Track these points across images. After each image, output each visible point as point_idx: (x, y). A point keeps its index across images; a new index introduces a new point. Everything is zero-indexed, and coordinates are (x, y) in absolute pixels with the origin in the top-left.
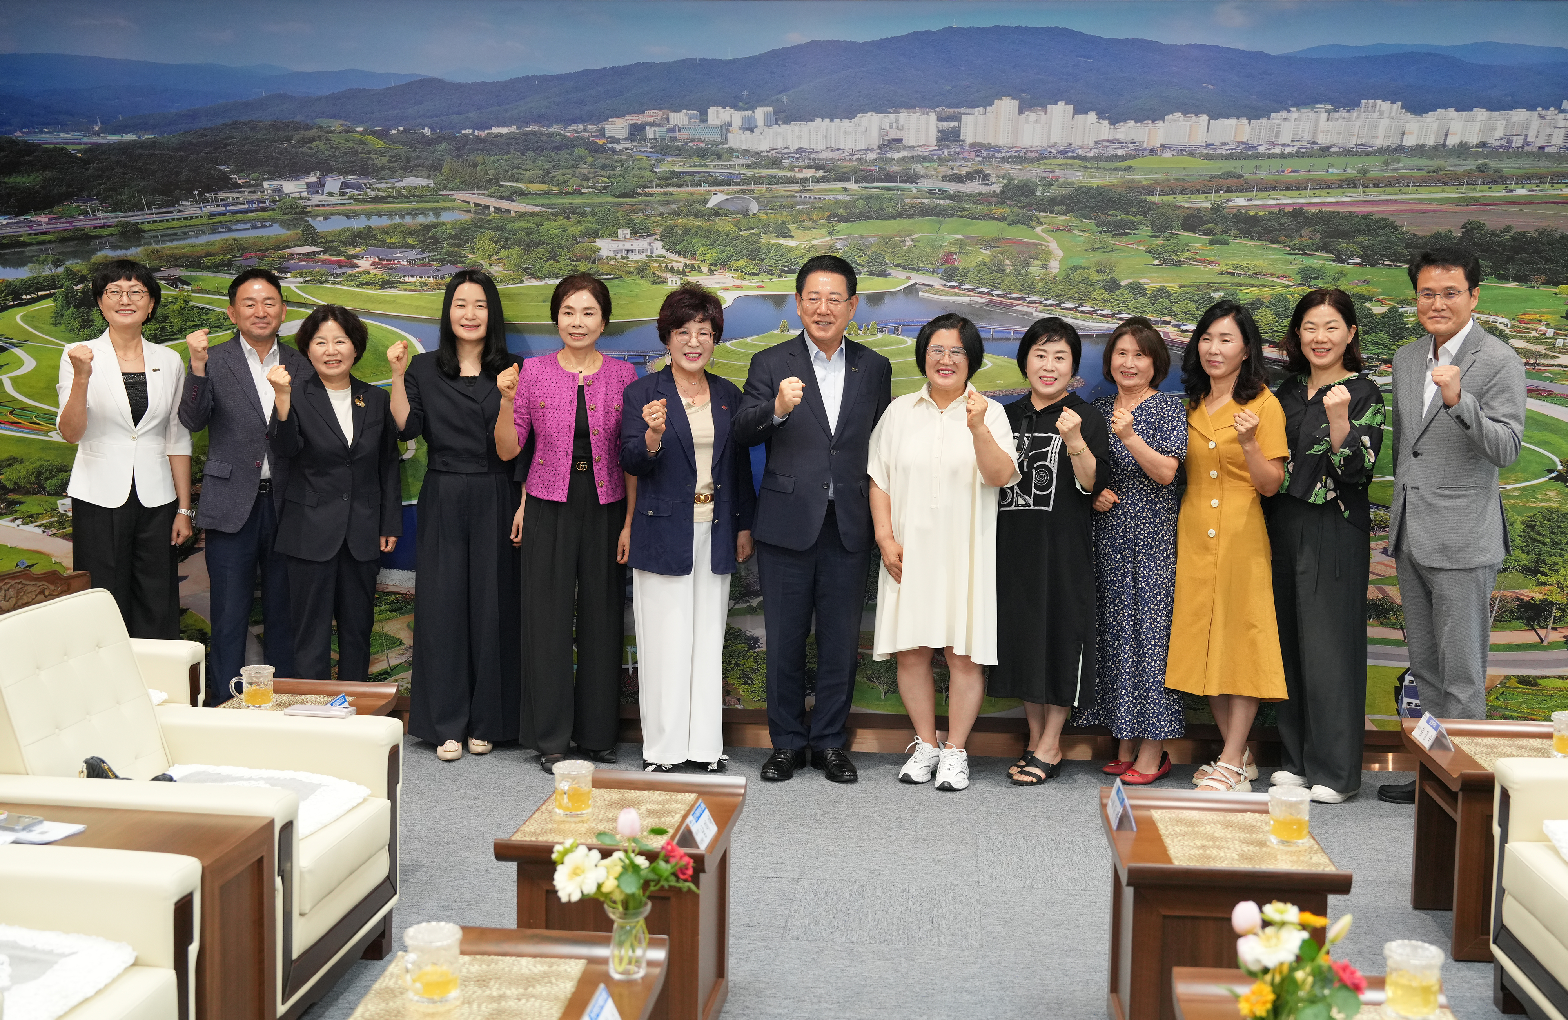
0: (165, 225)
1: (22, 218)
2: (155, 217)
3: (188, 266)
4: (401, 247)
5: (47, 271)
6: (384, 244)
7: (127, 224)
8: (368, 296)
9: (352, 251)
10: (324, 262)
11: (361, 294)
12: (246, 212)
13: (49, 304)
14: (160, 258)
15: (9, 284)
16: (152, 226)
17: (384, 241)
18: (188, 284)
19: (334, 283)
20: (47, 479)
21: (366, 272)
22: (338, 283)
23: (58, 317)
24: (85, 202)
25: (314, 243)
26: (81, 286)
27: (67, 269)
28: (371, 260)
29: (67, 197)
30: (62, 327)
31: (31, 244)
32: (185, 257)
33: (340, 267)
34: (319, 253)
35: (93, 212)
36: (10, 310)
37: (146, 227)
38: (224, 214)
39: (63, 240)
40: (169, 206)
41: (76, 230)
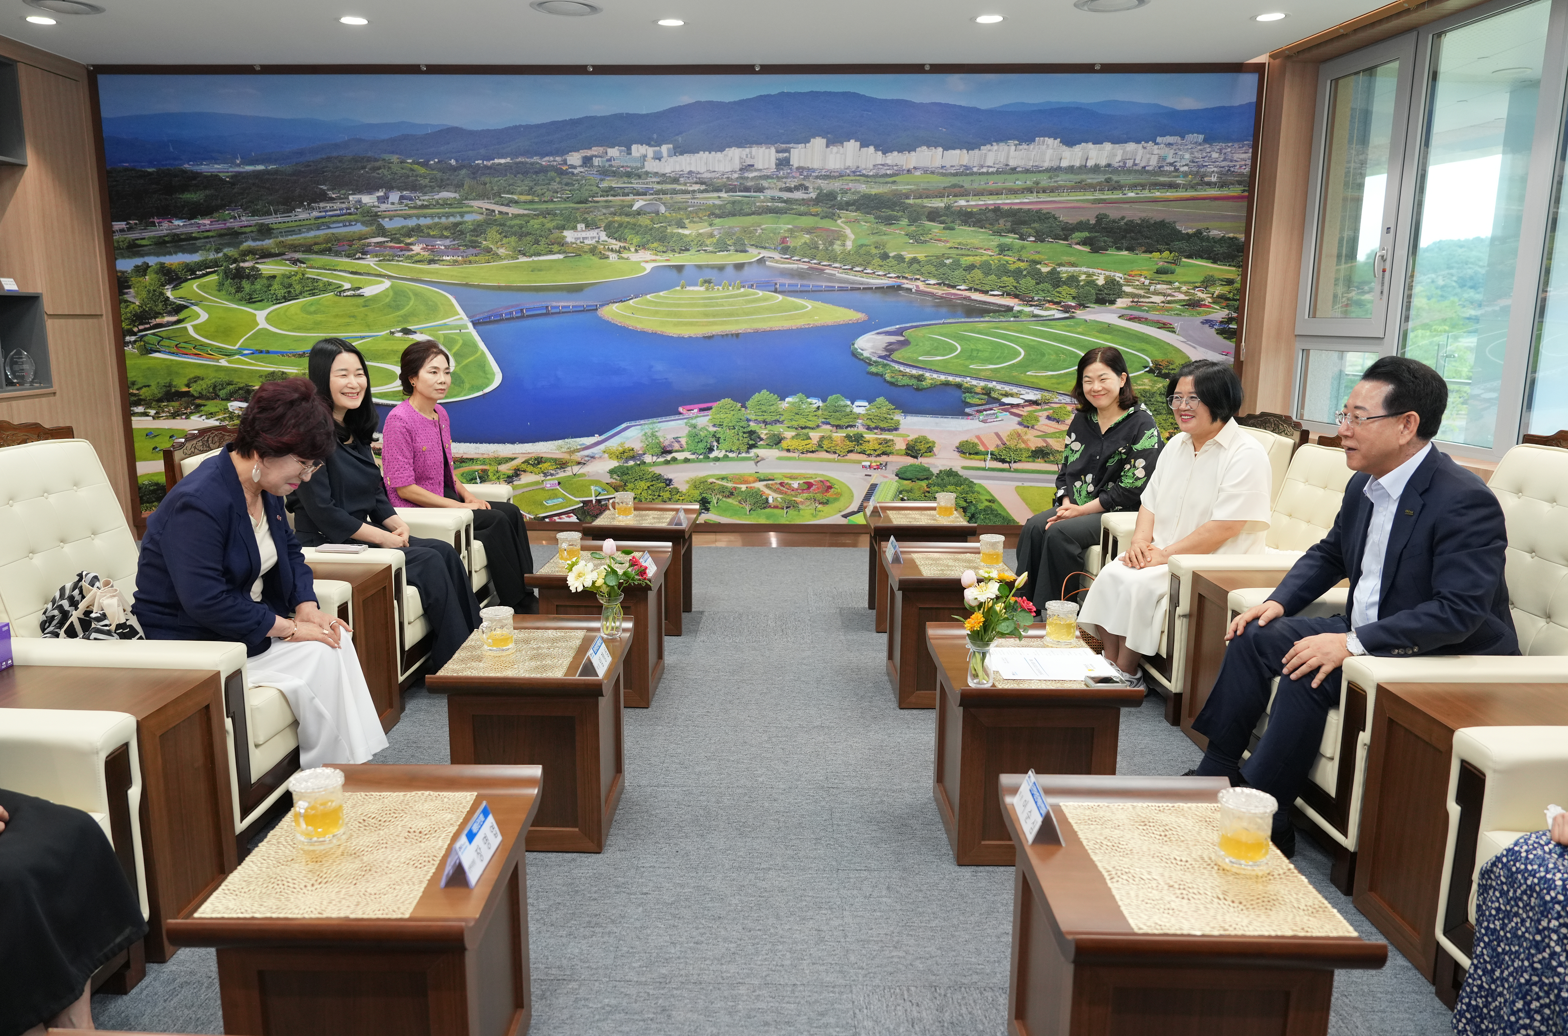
0: (287, 225)
1: (193, 221)
2: (280, 220)
3: (303, 252)
4: (440, 237)
5: (212, 256)
6: (429, 235)
7: (262, 224)
8: (420, 269)
9: (409, 241)
10: (391, 247)
11: (415, 268)
12: (339, 216)
13: (214, 277)
14: (285, 247)
15: (187, 265)
16: (278, 226)
17: (428, 234)
18: (304, 263)
19: (398, 261)
20: (220, 390)
21: (418, 254)
22: (401, 261)
23: (221, 286)
24: (233, 210)
25: (384, 236)
26: (234, 265)
27: (225, 255)
28: (421, 246)
29: (222, 207)
30: (224, 292)
31: (200, 238)
32: (301, 245)
33: (401, 251)
34: (387, 242)
35: (239, 217)
36: (189, 282)
37: (274, 226)
38: (325, 217)
39: (221, 236)
40: (288, 213)
41: (229, 229)
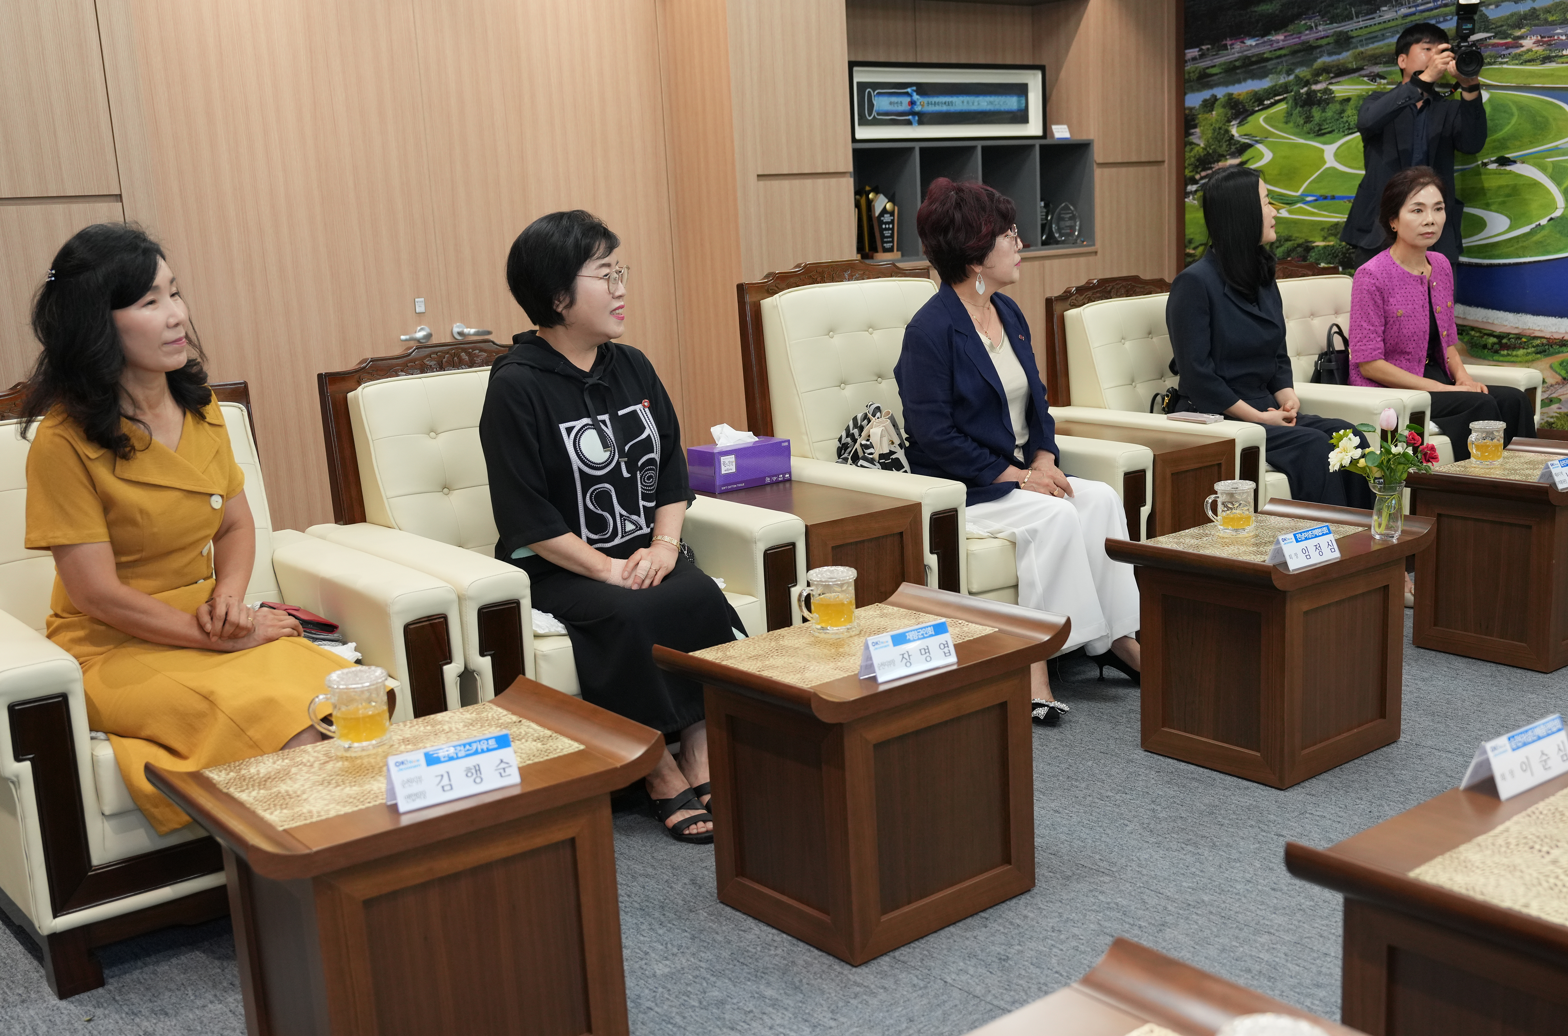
0: (1369, 30)
1: (1266, 39)
2: (1362, 24)
3: (1385, 63)
4: (1561, 23)
5: (1283, 80)
6: (1546, 22)
7: (1341, 33)
8: (1530, 72)
9: (1518, 33)
10: (1494, 45)
11: (1523, 71)
12: (1431, 9)
13: (1282, 106)
14: (1364, 59)
15: (1255, 94)
16: (1359, 32)
17: (1546, 20)
18: (1384, 78)
19: (1502, 63)
20: (1277, 247)
21: (1529, 50)
22: (1506, 63)
23: (1289, 114)
24: (1310, 19)
25: (1486, 30)
26: (1305, 89)
27: (1297, 77)
28: (1534, 39)
29: (1298, 16)
30: (1291, 125)
31: (1271, 59)
32: (1383, 55)
33: (1507, 48)
34: (1490, 38)
35: (1316, 26)
36: (1256, 115)
37: (1354, 34)
38: (1414, 14)
39: (1294, 53)
40: (1372, 13)
41: (1303, 43)
